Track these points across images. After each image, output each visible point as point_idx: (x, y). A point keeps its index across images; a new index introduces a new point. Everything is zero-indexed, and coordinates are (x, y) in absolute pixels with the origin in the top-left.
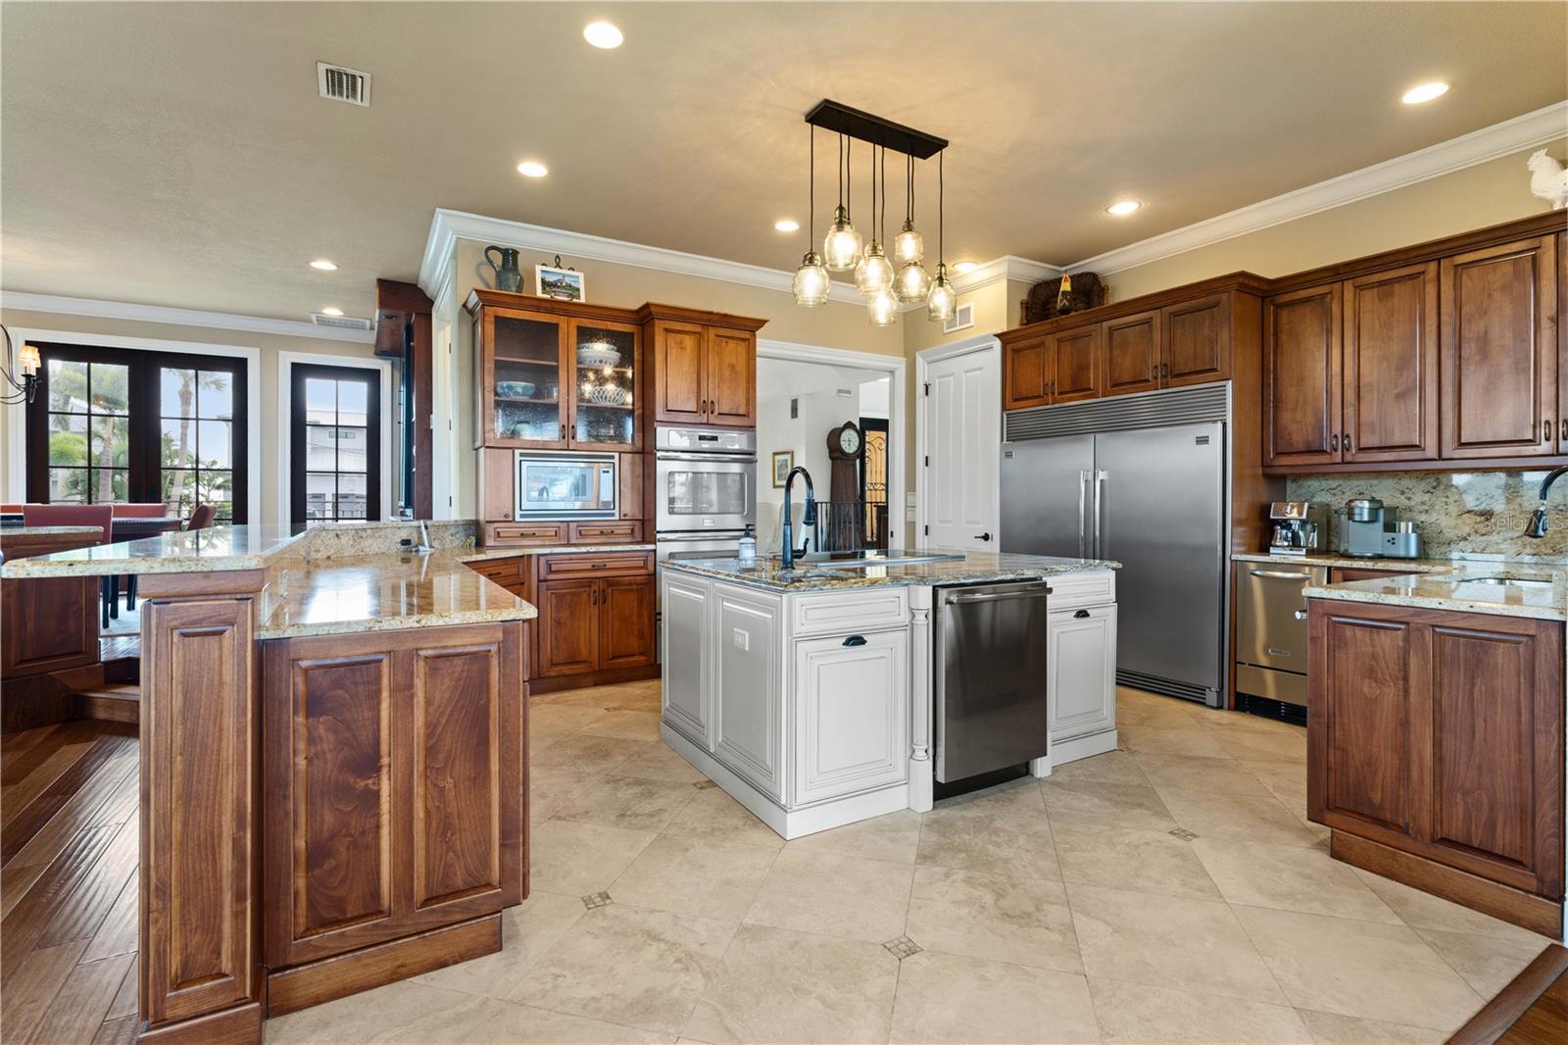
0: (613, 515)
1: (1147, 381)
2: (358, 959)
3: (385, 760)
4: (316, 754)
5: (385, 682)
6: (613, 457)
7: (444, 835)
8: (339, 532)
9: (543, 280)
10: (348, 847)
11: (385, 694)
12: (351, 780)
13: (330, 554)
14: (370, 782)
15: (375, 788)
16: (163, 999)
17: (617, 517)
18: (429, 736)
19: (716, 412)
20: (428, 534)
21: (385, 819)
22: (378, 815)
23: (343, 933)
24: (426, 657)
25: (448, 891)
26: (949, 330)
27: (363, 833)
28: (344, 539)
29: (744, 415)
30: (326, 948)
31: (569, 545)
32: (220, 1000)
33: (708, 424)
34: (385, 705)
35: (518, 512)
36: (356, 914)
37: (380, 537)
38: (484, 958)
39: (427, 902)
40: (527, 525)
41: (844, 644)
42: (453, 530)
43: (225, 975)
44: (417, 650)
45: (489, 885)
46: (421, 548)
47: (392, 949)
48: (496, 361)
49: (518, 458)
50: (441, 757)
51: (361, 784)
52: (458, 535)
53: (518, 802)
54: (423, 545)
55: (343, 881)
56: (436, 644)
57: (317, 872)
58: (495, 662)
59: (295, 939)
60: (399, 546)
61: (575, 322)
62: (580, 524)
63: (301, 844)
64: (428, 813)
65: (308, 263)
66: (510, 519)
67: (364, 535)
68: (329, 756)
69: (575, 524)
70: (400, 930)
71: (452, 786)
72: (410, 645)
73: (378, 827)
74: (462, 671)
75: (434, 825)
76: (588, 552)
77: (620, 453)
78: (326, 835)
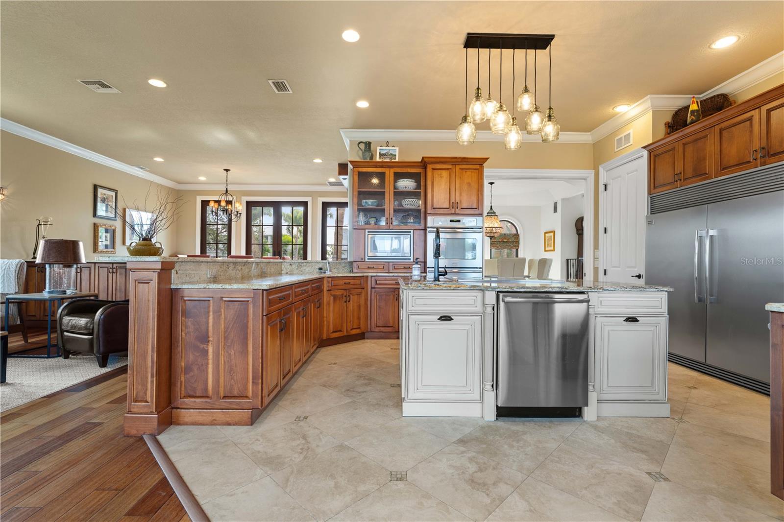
0: (410, 259)
1: (749, 162)
2: (200, 412)
3: (211, 339)
4: (188, 332)
5: (211, 309)
6: (410, 232)
7: (230, 372)
8: (291, 263)
9: (380, 153)
10: (197, 369)
11: (211, 313)
12: (199, 344)
13: (287, 271)
14: (205, 346)
15: (207, 349)
16: (131, 404)
17: (412, 260)
18: (225, 332)
19: (459, 208)
20: (329, 266)
21: (210, 362)
22: (208, 360)
23: (195, 401)
24: (225, 301)
25: (231, 395)
26: (618, 149)
27: (202, 365)
28: (294, 266)
29: (476, 208)
30: (190, 405)
31: (389, 273)
32: (146, 410)
33: (455, 214)
34: (211, 317)
35: (367, 258)
36: (199, 395)
37: (309, 266)
38: (244, 427)
39: (224, 397)
40: (371, 263)
41: (438, 319)
42: (343, 265)
43: (148, 402)
44: (222, 298)
45: (247, 397)
46: (326, 272)
47: (211, 412)
48: (358, 191)
49: (367, 233)
50: (229, 341)
51: (202, 346)
52: (346, 267)
53: (259, 365)
54: (327, 270)
55: (196, 381)
56: (228, 296)
57: (187, 376)
58: (251, 306)
59: (181, 399)
60: (318, 270)
61: (392, 170)
62: (395, 263)
63: (183, 364)
64: (225, 362)
65: (312, 160)
66: (363, 260)
67: (302, 265)
68: (192, 334)
69: (392, 263)
70: (214, 406)
71: (233, 353)
72: (219, 296)
73: (207, 364)
74: (238, 308)
75: (227, 367)
76: (393, 276)
77: (414, 230)
78: (190, 362)
